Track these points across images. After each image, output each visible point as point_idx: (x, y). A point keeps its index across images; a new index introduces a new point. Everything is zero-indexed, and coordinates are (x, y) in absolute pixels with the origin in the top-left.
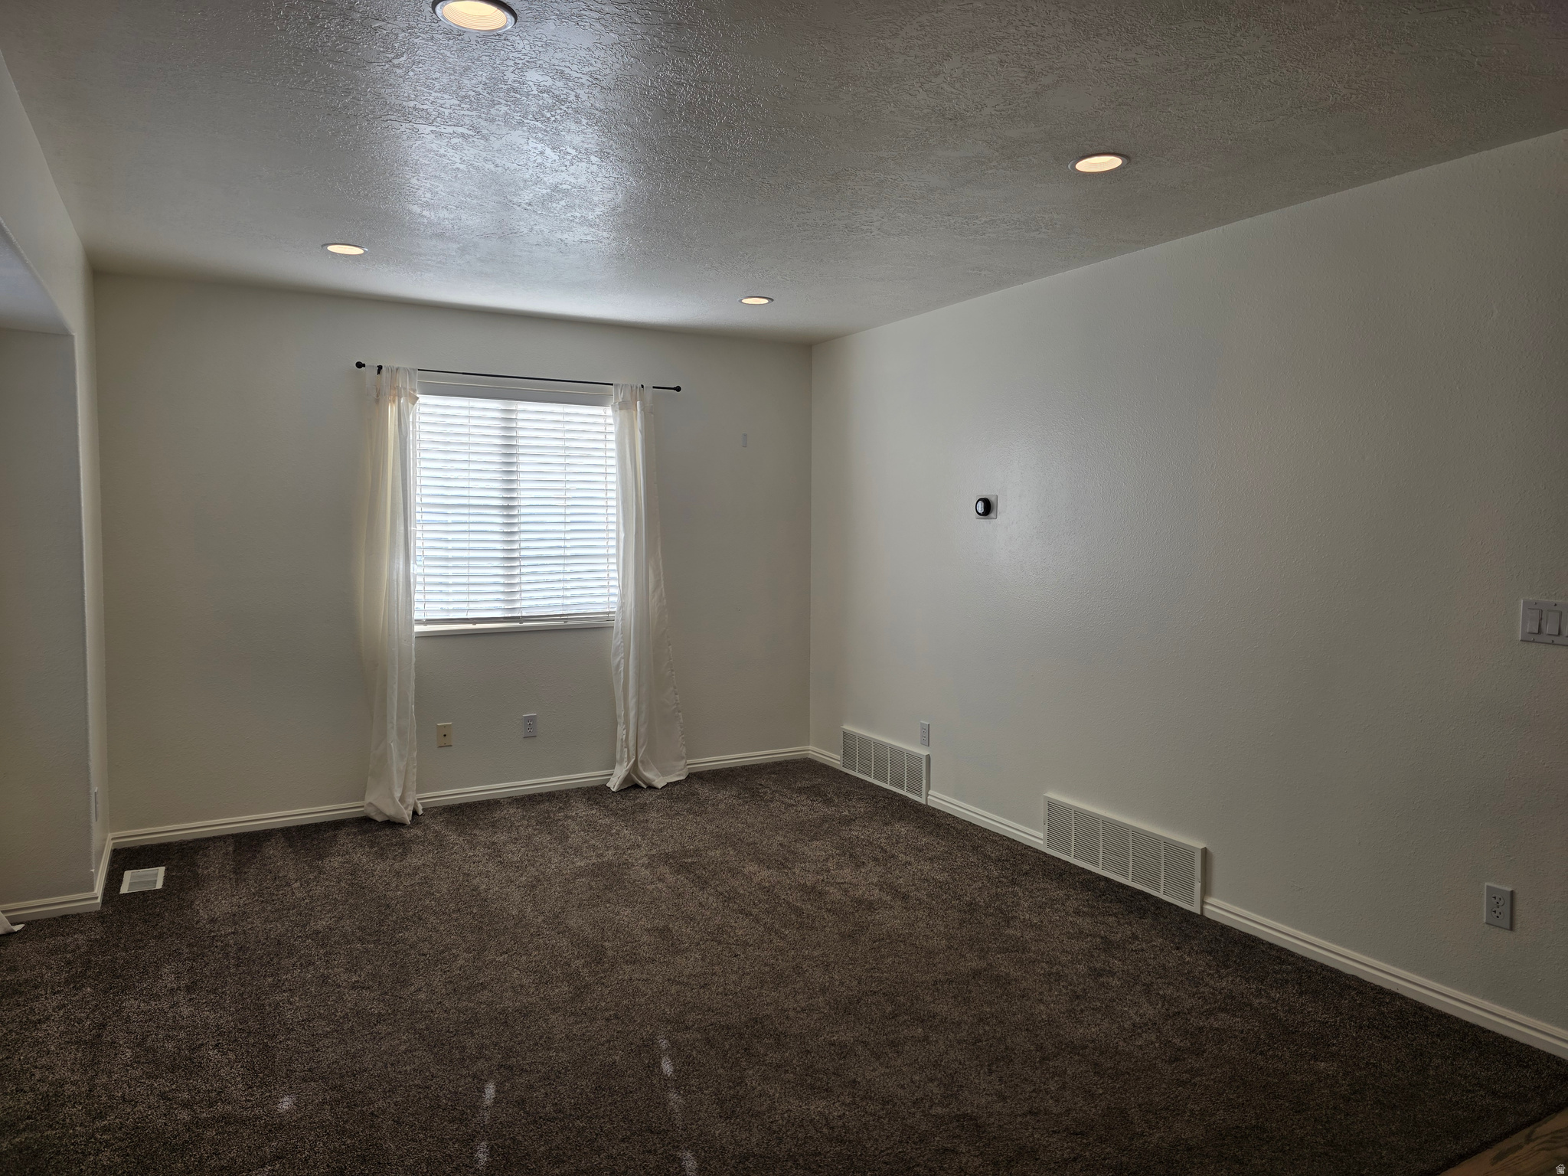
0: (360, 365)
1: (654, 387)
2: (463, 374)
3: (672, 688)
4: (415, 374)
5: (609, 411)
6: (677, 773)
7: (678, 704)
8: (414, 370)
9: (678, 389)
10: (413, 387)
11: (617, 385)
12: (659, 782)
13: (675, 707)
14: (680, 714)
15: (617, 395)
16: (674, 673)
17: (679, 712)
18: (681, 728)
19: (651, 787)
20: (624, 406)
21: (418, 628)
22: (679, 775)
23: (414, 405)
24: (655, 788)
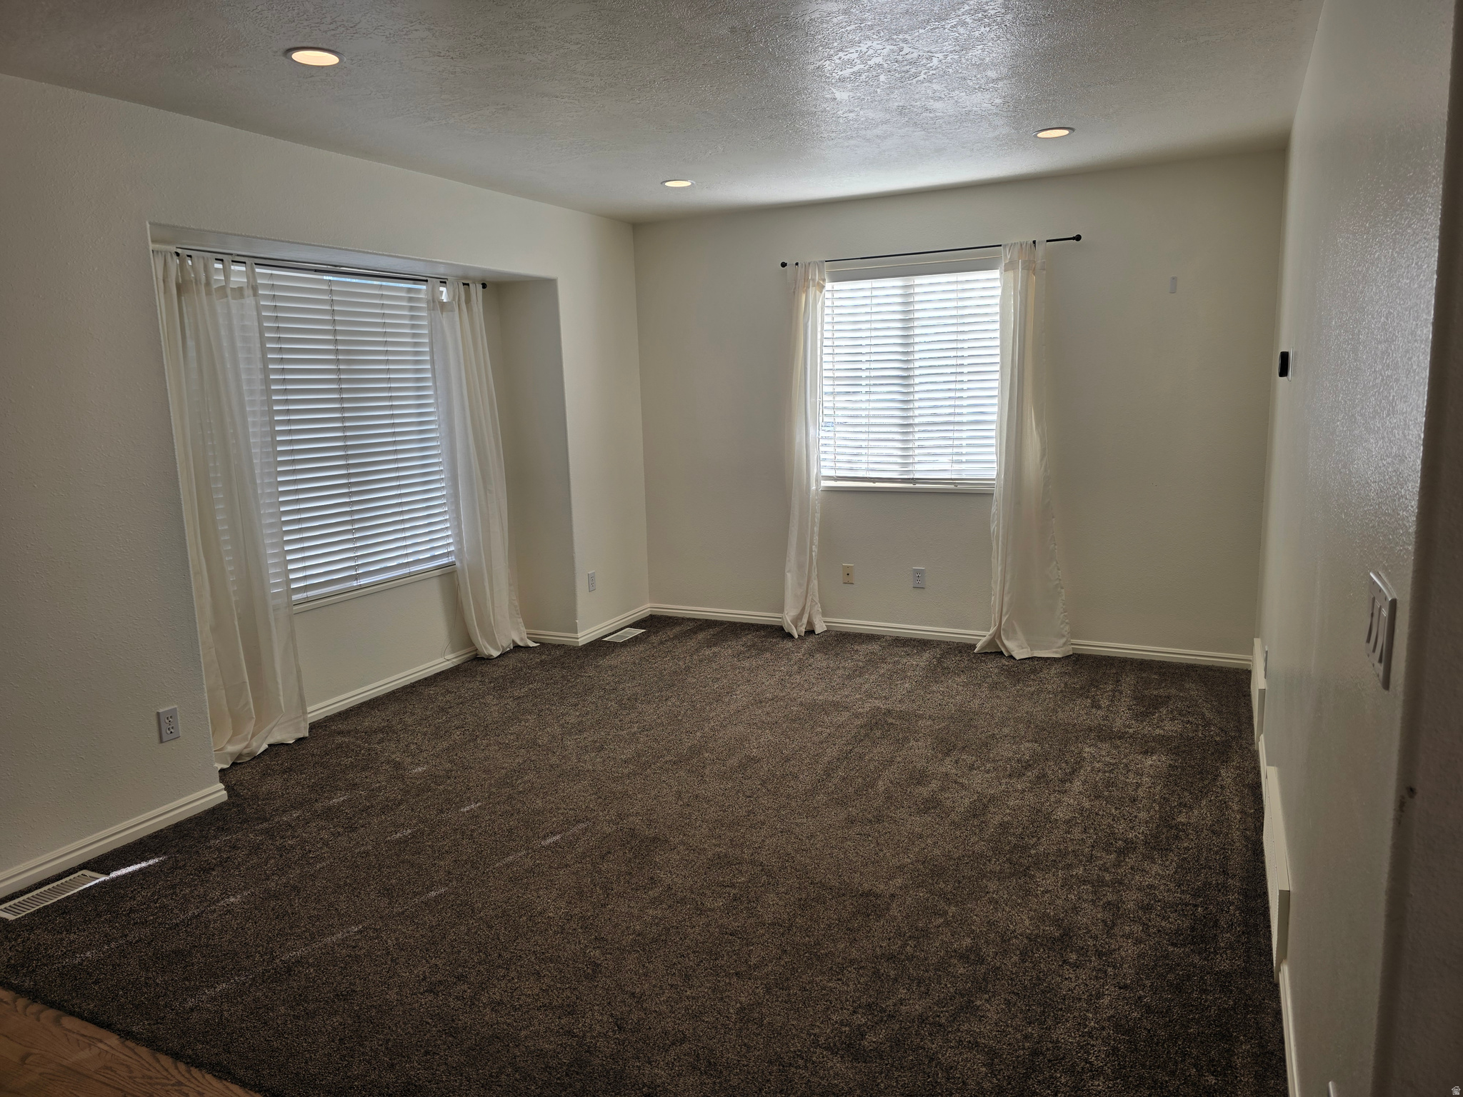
0: (784, 265)
1: (1048, 241)
2: (861, 258)
3: (1055, 563)
4: (823, 265)
5: (996, 274)
6: (1054, 650)
7: (1060, 580)
8: (822, 262)
9: (1078, 238)
10: (823, 277)
11: (1005, 246)
12: (1019, 654)
13: (1057, 582)
14: (1063, 590)
15: (1006, 256)
16: (1056, 547)
17: (1062, 588)
18: (1064, 605)
19: (1011, 657)
20: (1010, 266)
21: (825, 484)
22: (1056, 652)
23: (821, 293)
24: (1014, 659)
